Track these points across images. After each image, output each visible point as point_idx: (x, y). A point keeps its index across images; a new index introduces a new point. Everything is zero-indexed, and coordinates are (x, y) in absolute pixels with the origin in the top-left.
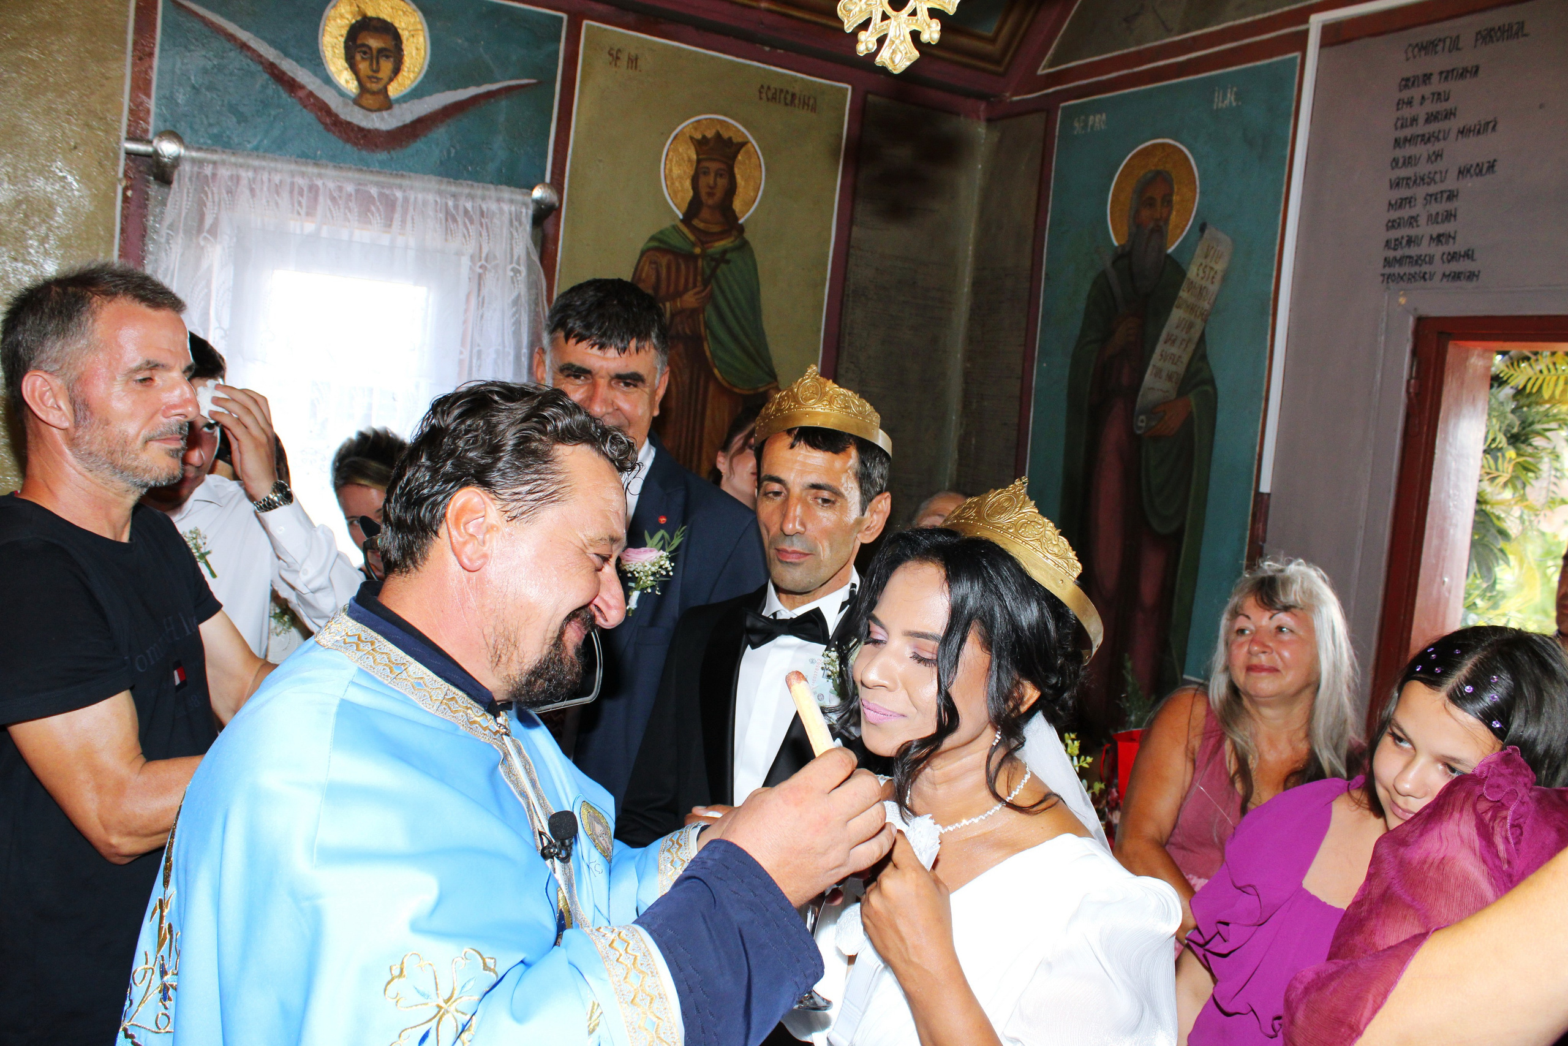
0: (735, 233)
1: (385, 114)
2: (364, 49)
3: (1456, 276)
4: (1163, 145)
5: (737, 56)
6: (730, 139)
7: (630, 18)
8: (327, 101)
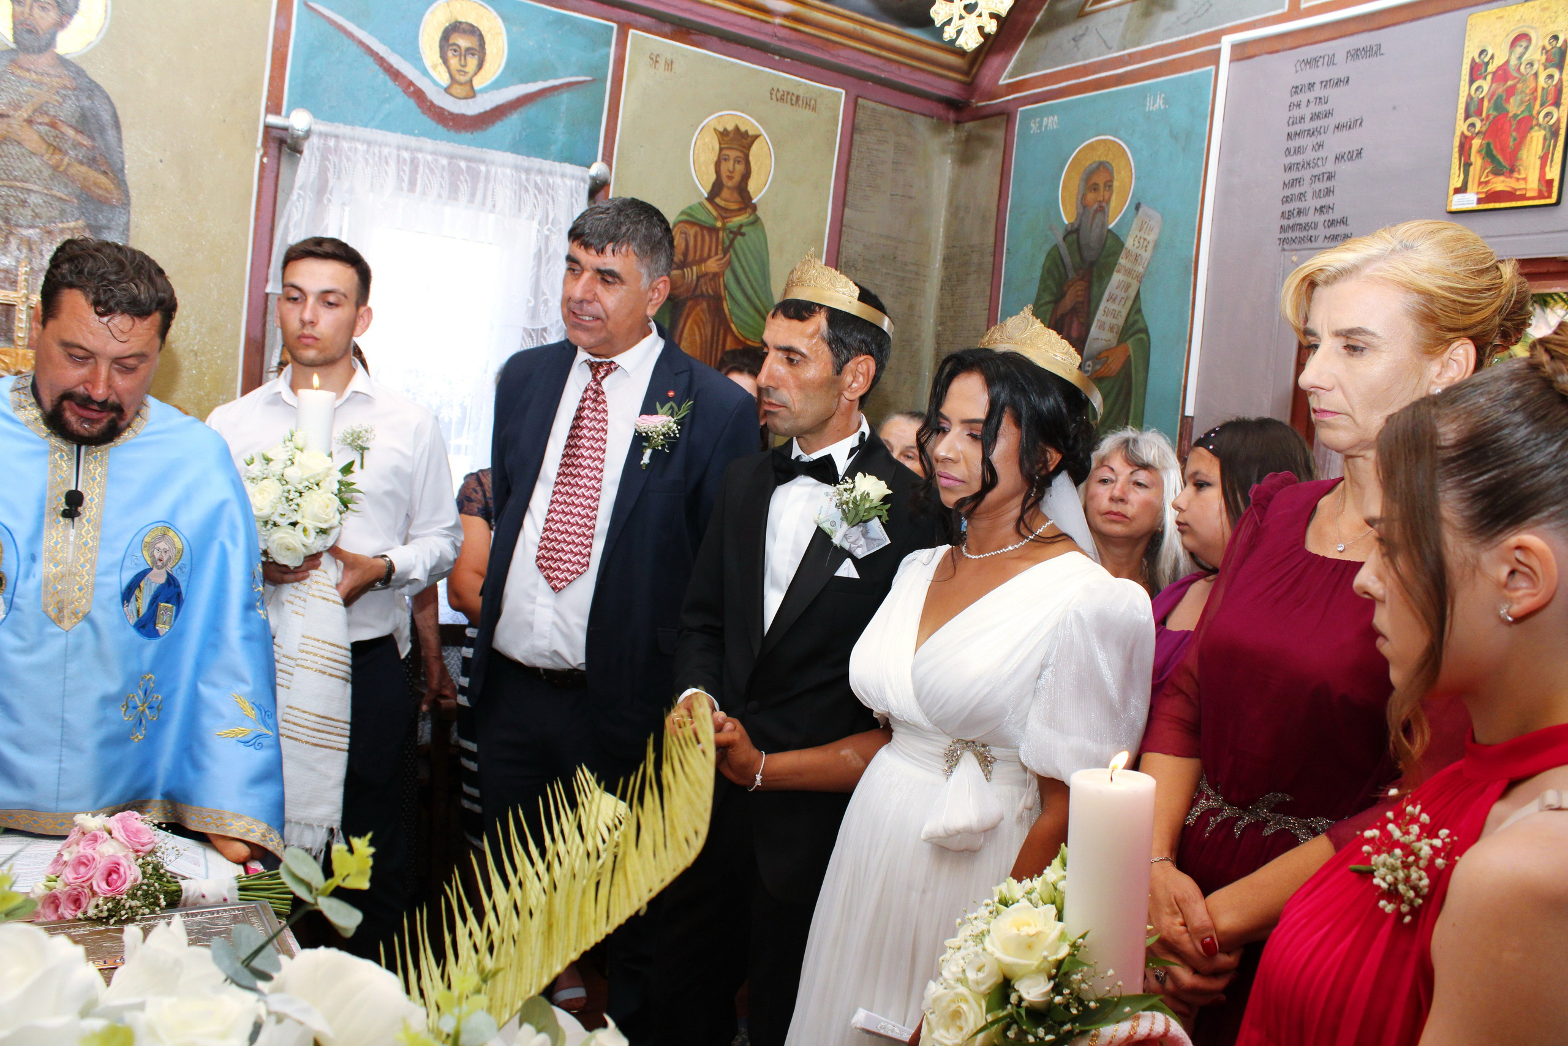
0: (749, 210)
1: (470, 101)
2: (455, 47)
3: (1334, 238)
4: (1105, 141)
5: (753, 63)
6: (746, 132)
7: (667, 28)
8: (424, 89)
